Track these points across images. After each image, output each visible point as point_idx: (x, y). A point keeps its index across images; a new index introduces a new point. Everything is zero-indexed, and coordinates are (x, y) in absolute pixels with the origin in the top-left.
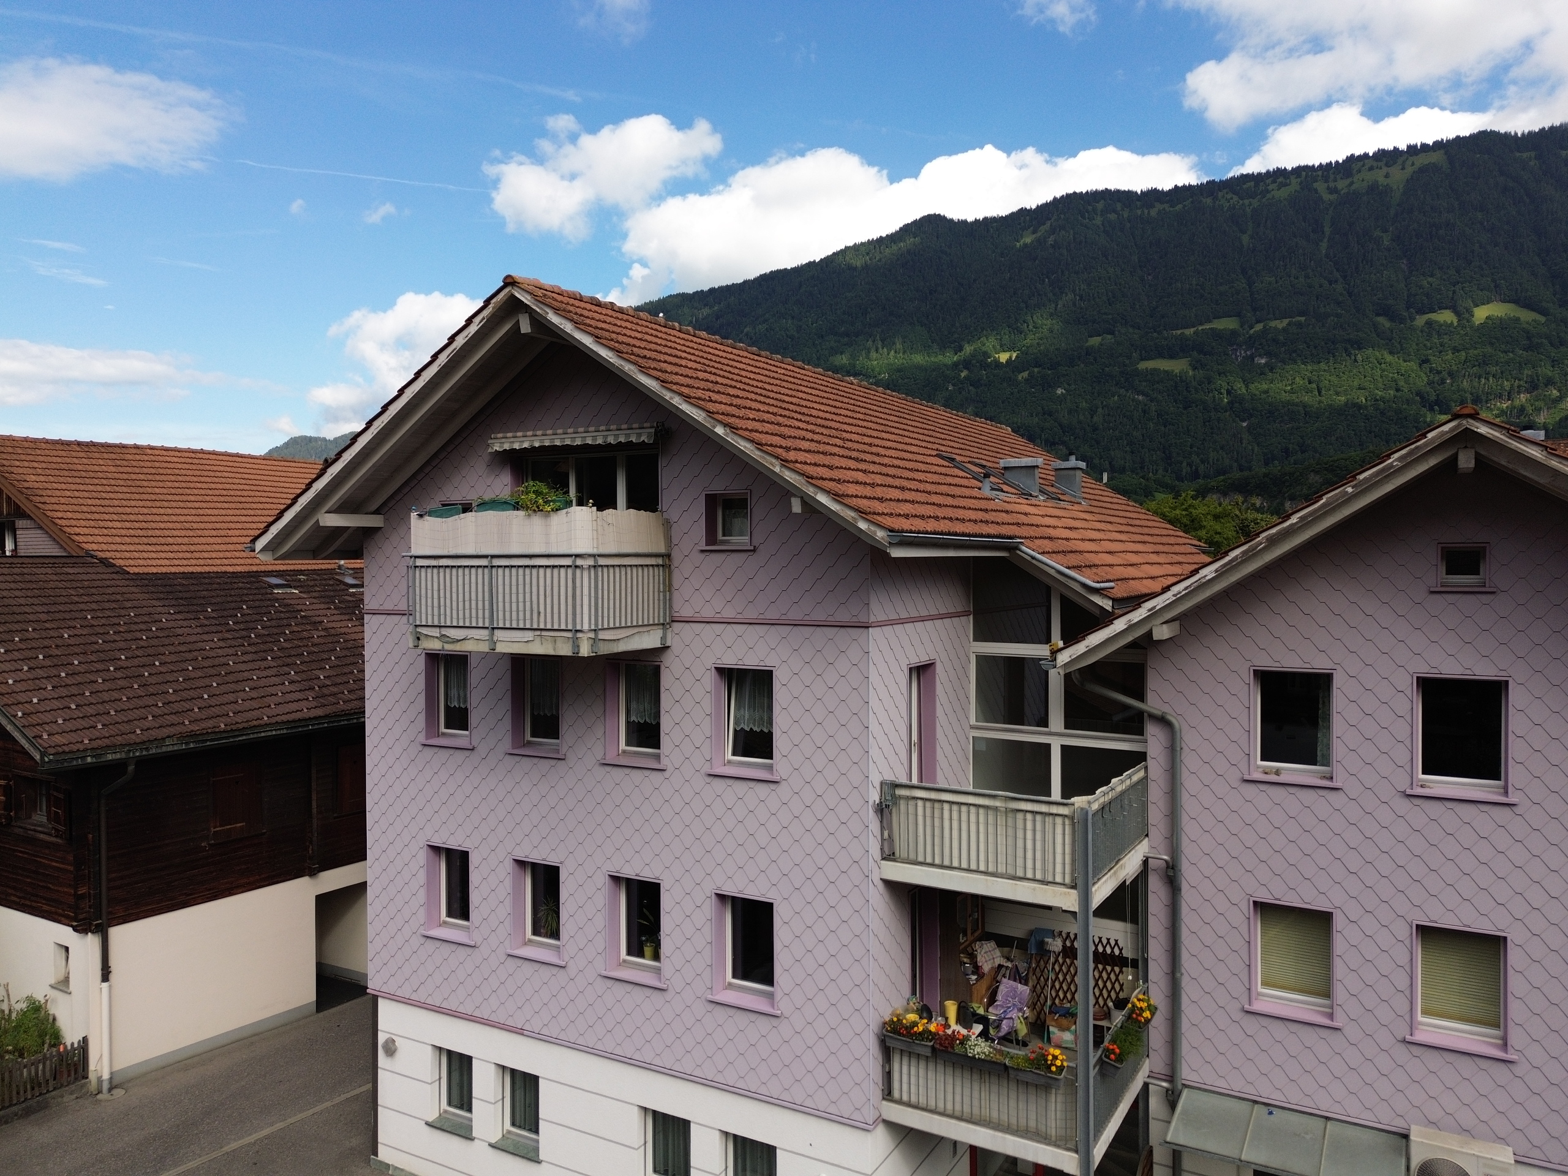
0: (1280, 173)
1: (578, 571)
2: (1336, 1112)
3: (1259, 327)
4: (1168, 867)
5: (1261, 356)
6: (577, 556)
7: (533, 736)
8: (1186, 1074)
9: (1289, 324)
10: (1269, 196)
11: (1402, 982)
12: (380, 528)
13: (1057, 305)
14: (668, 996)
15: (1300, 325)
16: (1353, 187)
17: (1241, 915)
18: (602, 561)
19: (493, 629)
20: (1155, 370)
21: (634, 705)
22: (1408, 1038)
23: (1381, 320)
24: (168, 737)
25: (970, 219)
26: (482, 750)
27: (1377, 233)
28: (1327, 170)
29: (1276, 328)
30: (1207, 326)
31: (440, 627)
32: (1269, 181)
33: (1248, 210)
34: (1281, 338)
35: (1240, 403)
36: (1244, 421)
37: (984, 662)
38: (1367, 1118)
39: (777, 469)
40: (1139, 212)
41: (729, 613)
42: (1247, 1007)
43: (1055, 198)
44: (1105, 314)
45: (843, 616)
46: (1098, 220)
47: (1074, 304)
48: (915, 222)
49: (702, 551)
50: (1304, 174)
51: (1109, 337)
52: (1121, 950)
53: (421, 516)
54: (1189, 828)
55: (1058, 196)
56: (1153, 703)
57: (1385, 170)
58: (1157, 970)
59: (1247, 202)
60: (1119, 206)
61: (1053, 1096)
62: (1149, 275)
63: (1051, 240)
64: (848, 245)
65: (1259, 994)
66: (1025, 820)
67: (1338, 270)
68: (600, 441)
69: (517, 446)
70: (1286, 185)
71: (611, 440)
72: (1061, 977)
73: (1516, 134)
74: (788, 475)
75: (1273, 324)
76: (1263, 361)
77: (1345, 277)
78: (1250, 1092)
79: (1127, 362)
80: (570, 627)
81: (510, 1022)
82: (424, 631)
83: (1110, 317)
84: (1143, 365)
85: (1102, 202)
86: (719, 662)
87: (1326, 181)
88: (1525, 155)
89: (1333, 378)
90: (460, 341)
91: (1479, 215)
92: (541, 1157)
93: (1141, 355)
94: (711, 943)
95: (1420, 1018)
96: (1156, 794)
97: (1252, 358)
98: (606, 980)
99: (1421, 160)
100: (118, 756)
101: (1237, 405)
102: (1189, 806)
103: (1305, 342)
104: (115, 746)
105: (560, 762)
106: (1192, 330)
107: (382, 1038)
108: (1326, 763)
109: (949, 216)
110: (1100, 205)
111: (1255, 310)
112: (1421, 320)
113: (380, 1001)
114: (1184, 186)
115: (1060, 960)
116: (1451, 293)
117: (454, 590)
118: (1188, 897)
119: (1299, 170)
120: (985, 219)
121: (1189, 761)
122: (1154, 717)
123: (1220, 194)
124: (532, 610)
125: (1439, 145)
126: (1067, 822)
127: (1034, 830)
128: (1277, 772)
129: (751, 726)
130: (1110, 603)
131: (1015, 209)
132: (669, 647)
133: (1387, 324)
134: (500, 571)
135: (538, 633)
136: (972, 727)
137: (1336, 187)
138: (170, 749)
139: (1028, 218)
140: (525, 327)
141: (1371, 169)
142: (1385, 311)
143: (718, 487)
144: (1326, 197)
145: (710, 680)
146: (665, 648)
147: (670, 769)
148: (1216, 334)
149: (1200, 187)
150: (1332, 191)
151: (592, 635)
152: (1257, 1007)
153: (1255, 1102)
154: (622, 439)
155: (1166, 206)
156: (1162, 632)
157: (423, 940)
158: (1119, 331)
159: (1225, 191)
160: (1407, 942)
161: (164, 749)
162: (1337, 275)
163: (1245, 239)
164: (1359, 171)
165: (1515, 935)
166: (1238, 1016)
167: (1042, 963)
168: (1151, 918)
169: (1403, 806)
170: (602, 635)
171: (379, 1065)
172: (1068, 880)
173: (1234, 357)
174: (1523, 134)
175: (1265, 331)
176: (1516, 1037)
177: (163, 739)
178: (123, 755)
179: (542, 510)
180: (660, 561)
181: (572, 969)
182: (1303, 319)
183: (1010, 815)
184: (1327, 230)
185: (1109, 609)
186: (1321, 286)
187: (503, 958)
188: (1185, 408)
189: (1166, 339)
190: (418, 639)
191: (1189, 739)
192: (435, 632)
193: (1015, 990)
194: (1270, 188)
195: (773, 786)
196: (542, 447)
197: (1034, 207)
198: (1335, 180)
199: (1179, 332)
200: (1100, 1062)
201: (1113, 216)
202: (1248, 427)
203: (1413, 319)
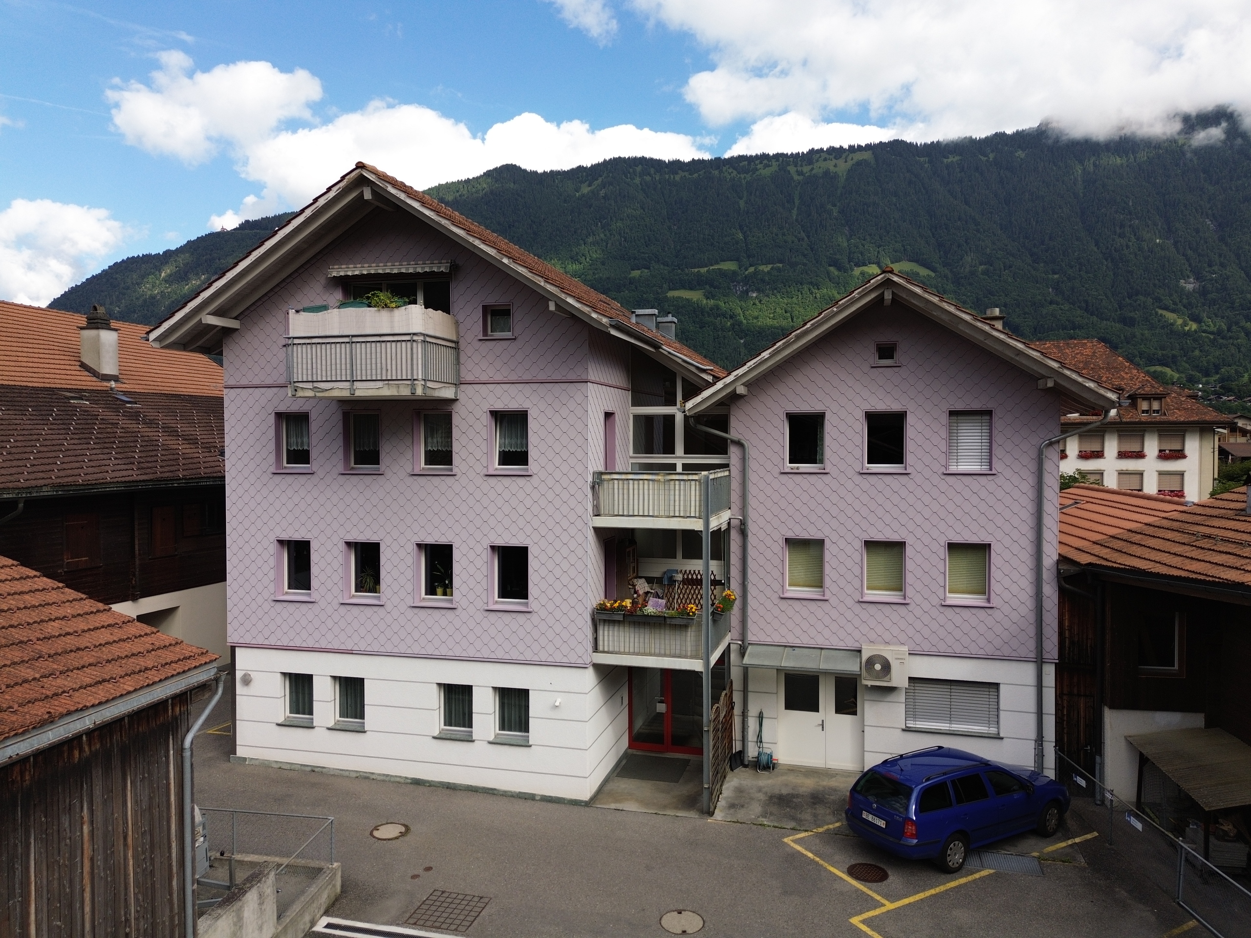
0: (764, 157)
1: (415, 344)
2: (826, 644)
3: (752, 269)
4: (741, 524)
5: (753, 291)
6: (414, 334)
7: (355, 464)
8: (751, 638)
9: (772, 269)
10: (758, 173)
11: (857, 571)
12: (237, 329)
13: (607, 244)
14: (457, 612)
15: (779, 270)
16: (814, 172)
17: (778, 547)
18: (428, 339)
19: (353, 381)
20: (679, 297)
21: (429, 440)
22: (861, 600)
23: (832, 269)
24: (45, 485)
25: (540, 171)
26: (321, 473)
27: (829, 206)
28: (796, 157)
29: (763, 271)
30: (716, 267)
31: (313, 382)
32: (758, 162)
33: (744, 182)
34: (767, 278)
35: (739, 326)
36: (741, 338)
37: (637, 418)
38: (841, 645)
39: (542, 284)
40: (667, 176)
41: (498, 377)
42: (782, 596)
43: (605, 160)
44: (643, 253)
45: (572, 376)
46: (637, 180)
47: (620, 244)
48: (496, 169)
49: (480, 340)
50: (781, 159)
51: (646, 271)
52: (715, 576)
53: (297, 312)
54: (752, 502)
55: (607, 159)
56: (733, 434)
57: (834, 161)
58: (735, 584)
59: (742, 176)
60: (652, 171)
61: (689, 633)
62: (675, 225)
63: (602, 193)
64: (441, 183)
65: (787, 590)
66: (675, 484)
67: (804, 231)
68: (411, 271)
69: (350, 273)
70: (769, 166)
71: (419, 270)
72: (681, 596)
73: (917, 144)
74: (549, 287)
75: (761, 268)
76: (754, 295)
77: (808, 237)
78: (783, 641)
79: (660, 291)
80: (409, 378)
81: (343, 647)
82: (301, 385)
83: (647, 255)
84: (671, 294)
85: (640, 166)
86: (492, 407)
87: (796, 166)
88: (922, 159)
89: (801, 310)
90: (322, 202)
91: (894, 199)
92: (366, 729)
93: (669, 286)
94: (487, 576)
95: (866, 591)
96: (735, 485)
97: (747, 292)
98: (414, 609)
99: (858, 157)
100: (11, 496)
101: (737, 327)
102: (752, 489)
103: (783, 282)
104: (9, 488)
105: (380, 476)
106: (706, 269)
107: (239, 675)
108: (822, 462)
109: (523, 167)
110: (639, 169)
111: (749, 257)
112: (857, 271)
113: (237, 649)
114: (699, 160)
115: (681, 586)
116: (876, 253)
117: (324, 358)
118: (751, 539)
119: (778, 156)
120: (552, 171)
121: (752, 465)
122: (734, 442)
123: (724, 169)
124: (382, 369)
125: (869, 147)
126: (697, 483)
127: (680, 490)
128: (798, 468)
129: (509, 448)
130: (712, 378)
131: (575, 166)
132: (458, 400)
133: (836, 273)
134: (358, 345)
135: (387, 382)
136: (631, 457)
137: (802, 171)
138: (46, 494)
139: (584, 174)
140: (368, 195)
141: (825, 160)
142: (835, 263)
143: (491, 300)
144: (796, 177)
145: (487, 419)
146: (454, 401)
147: (459, 474)
148: (722, 273)
149: (710, 162)
150: (800, 173)
151: (423, 383)
152: (787, 595)
153: (786, 646)
154: (427, 270)
155: (686, 174)
156: (741, 390)
157: (273, 604)
158: (653, 267)
159: (727, 166)
160: (860, 551)
161: (42, 494)
162: (803, 235)
163: (742, 203)
164: (817, 161)
165: (910, 540)
166: (777, 601)
167: (671, 590)
168: (732, 555)
169: (858, 479)
170: (429, 384)
171: (237, 693)
172: (697, 515)
173: (734, 290)
174: (921, 144)
175: (756, 273)
176: (910, 591)
177: (41, 486)
178: (14, 496)
179: (389, 307)
180: (453, 345)
181: (389, 606)
182: (781, 265)
183: (667, 483)
184: (797, 202)
185: (711, 381)
186: (793, 242)
187: (336, 606)
188: (701, 328)
189: (687, 275)
190: (296, 390)
191: (752, 452)
192: (310, 385)
193: (657, 602)
194: (759, 166)
195: (528, 478)
196: (369, 275)
197: (589, 166)
198: (801, 166)
199: (696, 270)
200: (713, 613)
201: (648, 178)
202: (745, 344)
203: (852, 270)
